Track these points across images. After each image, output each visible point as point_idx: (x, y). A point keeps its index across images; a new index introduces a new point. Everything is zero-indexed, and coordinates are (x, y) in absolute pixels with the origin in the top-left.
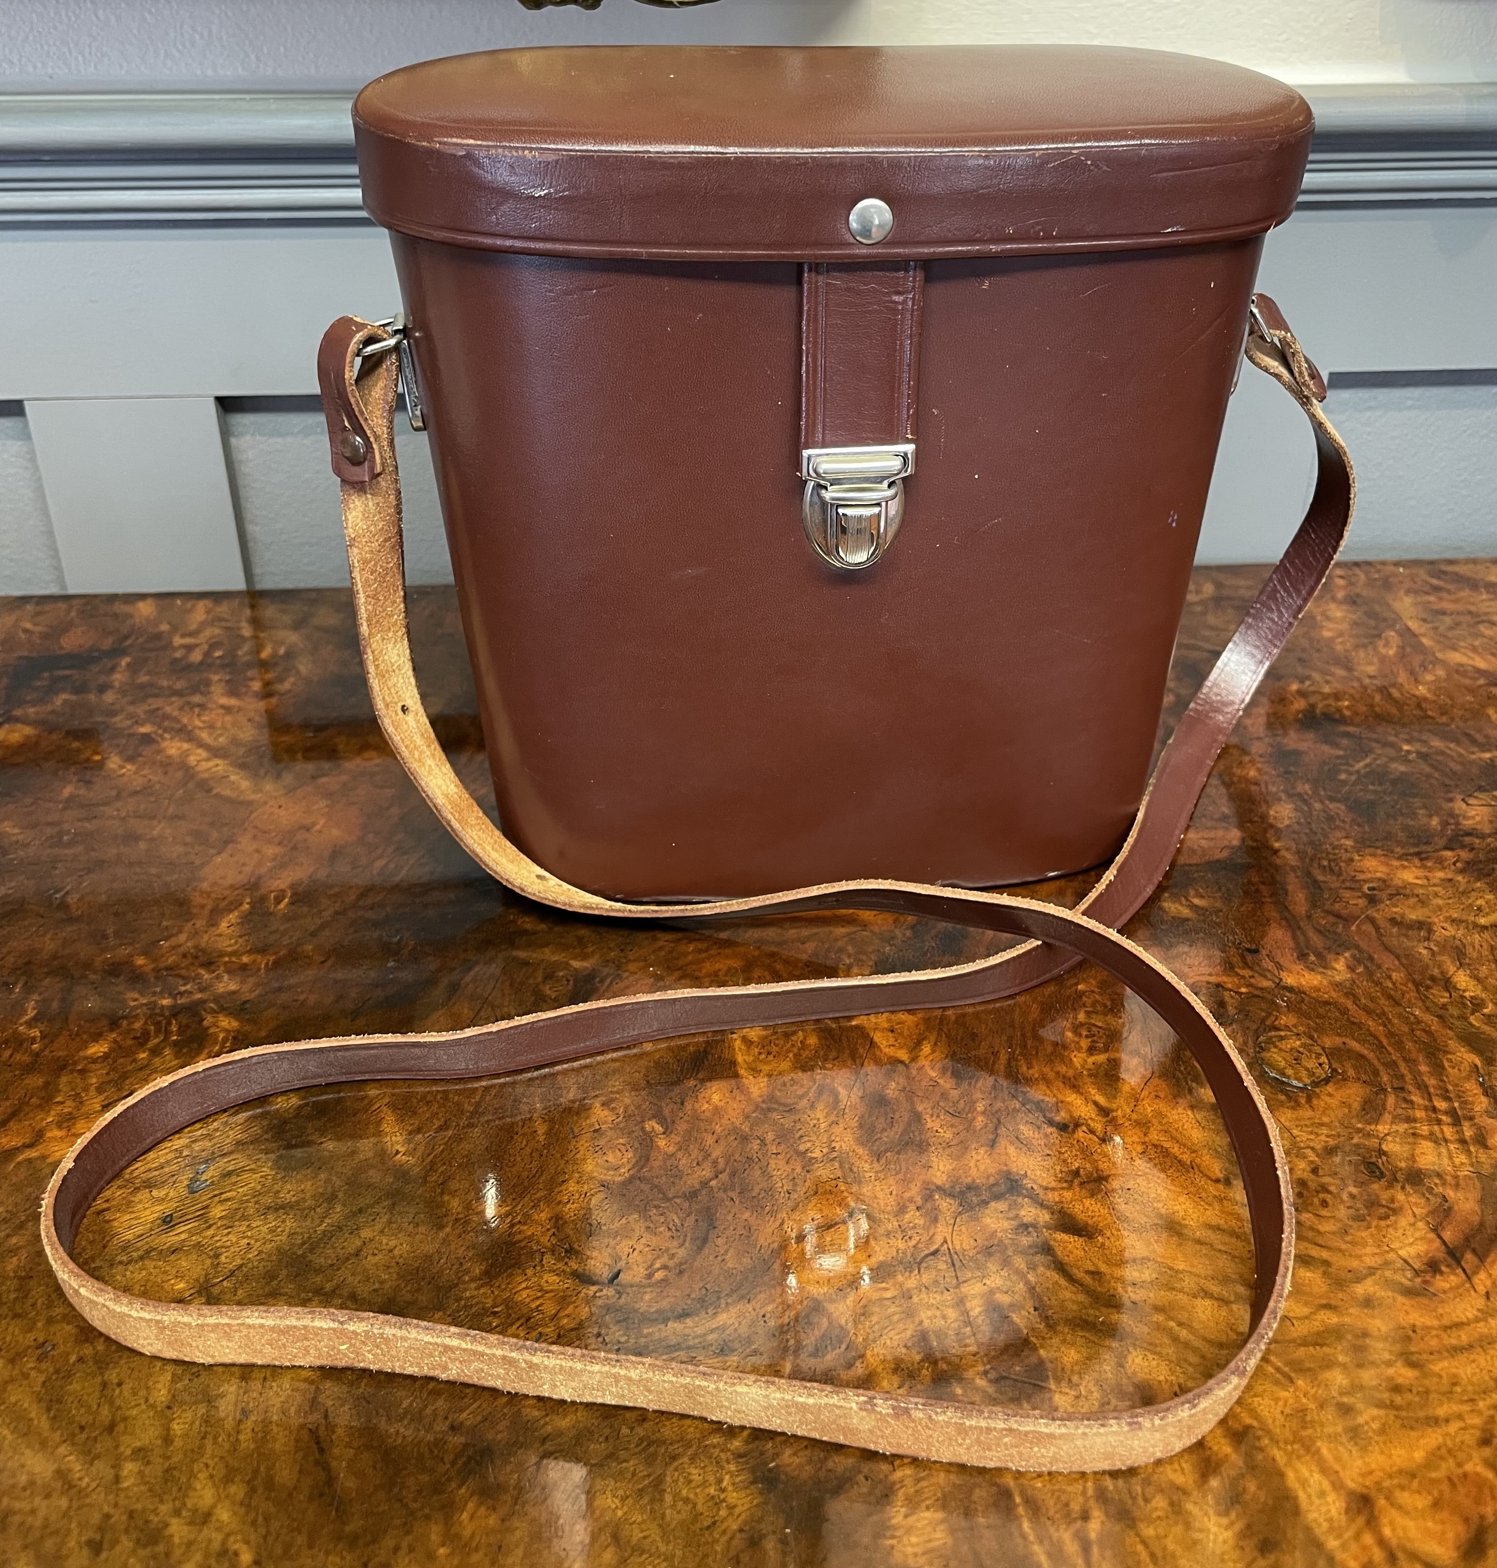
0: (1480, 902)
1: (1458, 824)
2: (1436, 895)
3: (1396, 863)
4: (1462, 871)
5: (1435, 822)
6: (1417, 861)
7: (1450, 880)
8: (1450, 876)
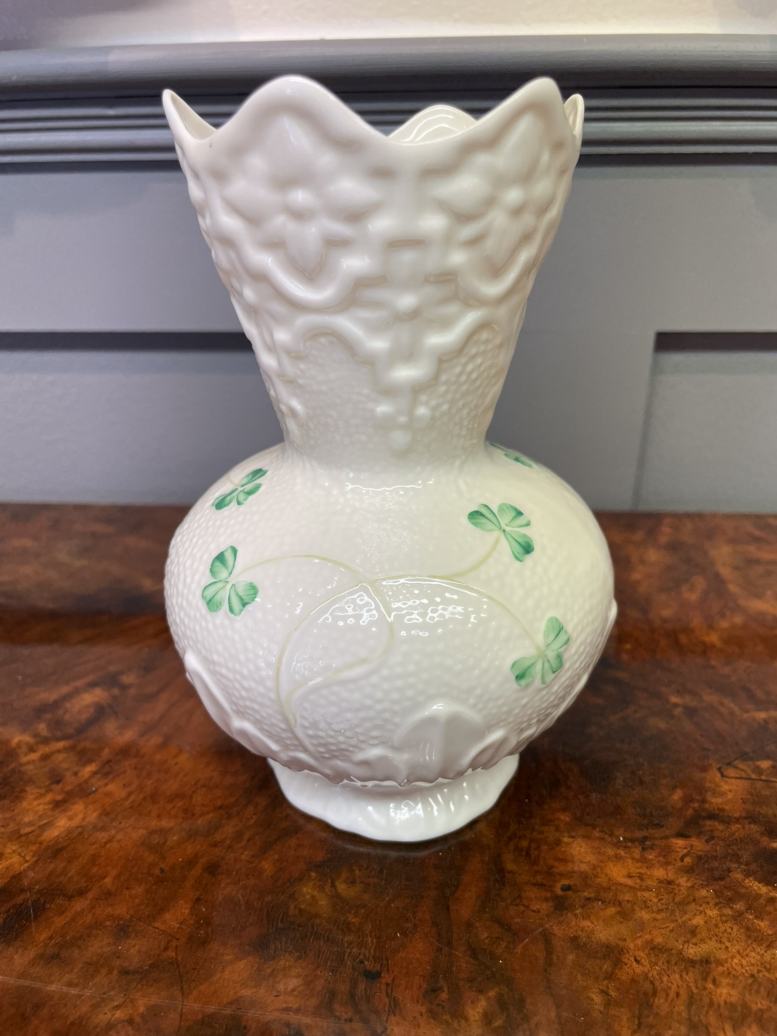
0: (698, 920)
1: (704, 801)
2: (645, 905)
3: (610, 851)
4: (689, 871)
5: (677, 795)
6: (637, 852)
7: (670, 883)
8: (671, 876)
